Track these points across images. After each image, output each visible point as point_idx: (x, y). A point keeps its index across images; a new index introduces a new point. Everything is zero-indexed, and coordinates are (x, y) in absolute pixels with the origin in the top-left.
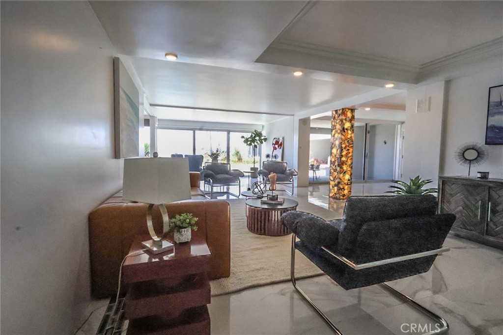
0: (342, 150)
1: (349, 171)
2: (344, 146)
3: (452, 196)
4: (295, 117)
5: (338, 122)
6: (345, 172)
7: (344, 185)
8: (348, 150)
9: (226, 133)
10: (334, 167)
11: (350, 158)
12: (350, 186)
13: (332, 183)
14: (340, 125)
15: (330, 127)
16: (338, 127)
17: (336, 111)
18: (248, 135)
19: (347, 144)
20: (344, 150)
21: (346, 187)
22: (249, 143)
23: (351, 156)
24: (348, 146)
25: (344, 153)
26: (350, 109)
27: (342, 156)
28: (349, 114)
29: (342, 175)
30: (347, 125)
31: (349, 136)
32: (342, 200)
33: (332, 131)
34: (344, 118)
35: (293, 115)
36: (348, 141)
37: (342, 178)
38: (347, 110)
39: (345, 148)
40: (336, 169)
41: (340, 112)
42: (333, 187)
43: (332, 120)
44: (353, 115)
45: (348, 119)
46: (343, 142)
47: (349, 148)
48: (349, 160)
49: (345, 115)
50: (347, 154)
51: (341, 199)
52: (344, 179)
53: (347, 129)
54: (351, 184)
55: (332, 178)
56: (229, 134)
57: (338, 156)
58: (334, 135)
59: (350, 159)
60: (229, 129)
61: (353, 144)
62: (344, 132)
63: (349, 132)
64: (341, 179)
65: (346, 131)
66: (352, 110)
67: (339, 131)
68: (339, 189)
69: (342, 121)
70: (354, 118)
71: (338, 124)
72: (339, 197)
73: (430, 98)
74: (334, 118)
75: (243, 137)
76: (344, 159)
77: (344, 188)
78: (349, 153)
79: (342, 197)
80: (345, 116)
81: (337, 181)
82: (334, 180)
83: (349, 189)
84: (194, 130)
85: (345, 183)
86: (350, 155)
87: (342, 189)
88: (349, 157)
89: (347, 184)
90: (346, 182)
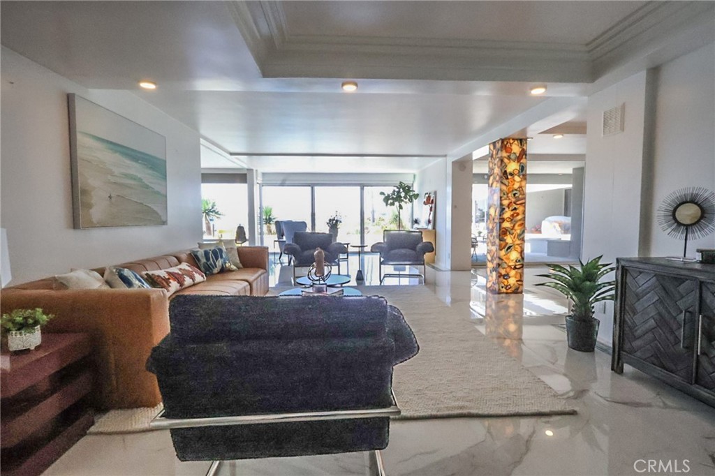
0: (504, 209)
1: (518, 244)
2: (506, 202)
3: (638, 297)
4: (448, 158)
5: (496, 162)
6: (509, 248)
7: (508, 269)
8: (515, 209)
9: (358, 188)
10: (492, 238)
11: (519, 223)
12: (520, 271)
13: (490, 265)
14: (498, 167)
15: (487, 172)
16: (497, 170)
17: (494, 143)
18: (389, 190)
19: (513, 200)
20: (507, 209)
21: (513, 273)
22: (390, 201)
23: (520, 220)
24: (515, 203)
25: (507, 214)
26: (517, 140)
27: (502, 220)
28: (516, 148)
29: (503, 252)
30: (512, 167)
31: (516, 186)
32: (504, 295)
33: (489, 179)
34: (505, 154)
35: (445, 156)
36: (515, 195)
37: (504, 258)
38: (511, 141)
39: (508, 206)
40: (495, 242)
41: (499, 145)
42: (491, 272)
43: (490, 159)
44: (523, 149)
45: (513, 157)
46: (505, 196)
47: (517, 207)
48: (516, 227)
49: (508, 150)
50: (512, 215)
51: (503, 293)
52: (509, 259)
53: (511, 174)
54: (522, 267)
55: (489, 258)
56: (362, 189)
57: (497, 221)
58: (492, 184)
59: (519, 226)
60: (362, 182)
61: (525, 198)
62: (507, 178)
63: (517, 178)
64: (502, 260)
65: (509, 177)
66: (522, 141)
67: (498, 178)
68: (500, 276)
69: (502, 161)
70: (526, 155)
71: (496, 166)
72: (499, 290)
73: (623, 107)
74: (492, 156)
75: (382, 193)
76: (506, 225)
77: (507, 275)
78: (518, 214)
79: (504, 290)
80: (506, 152)
81: (495, 262)
82: (492, 261)
83: (518, 276)
84: (312, 186)
85: (510, 266)
86: (519, 217)
87: (504, 276)
88: (516, 222)
89: (515, 268)
90: (512, 264)
